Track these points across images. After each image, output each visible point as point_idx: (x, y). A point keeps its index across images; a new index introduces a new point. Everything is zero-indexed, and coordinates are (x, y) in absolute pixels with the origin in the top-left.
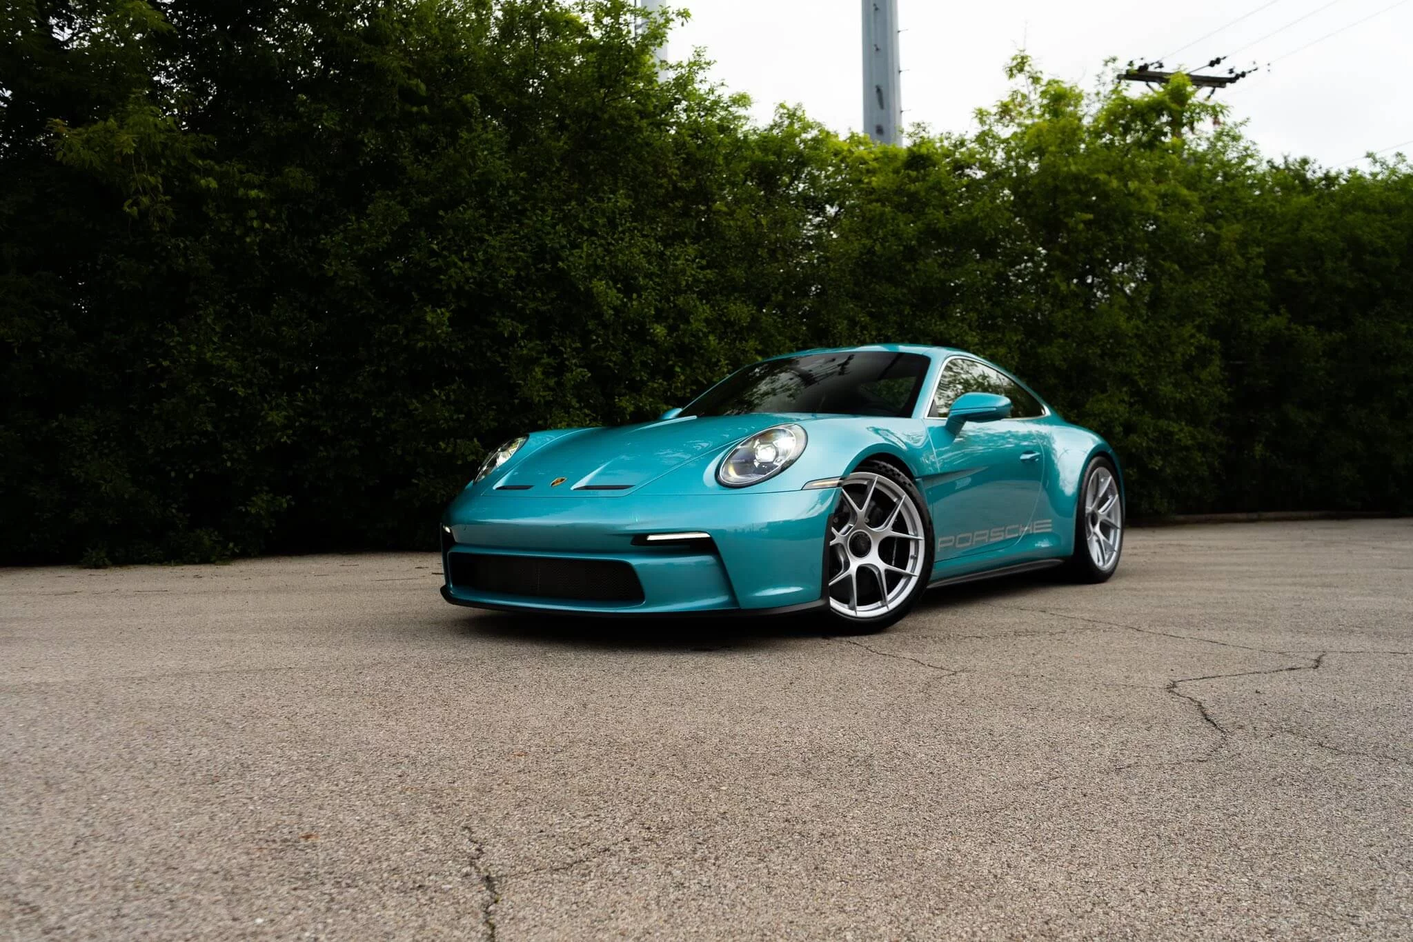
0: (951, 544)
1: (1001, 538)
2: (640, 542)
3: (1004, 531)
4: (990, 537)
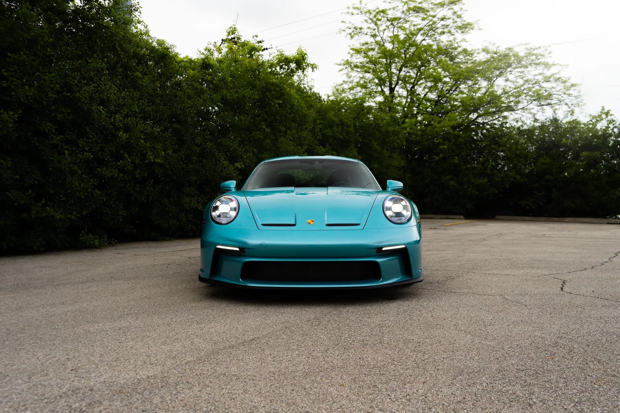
2: (379, 251)
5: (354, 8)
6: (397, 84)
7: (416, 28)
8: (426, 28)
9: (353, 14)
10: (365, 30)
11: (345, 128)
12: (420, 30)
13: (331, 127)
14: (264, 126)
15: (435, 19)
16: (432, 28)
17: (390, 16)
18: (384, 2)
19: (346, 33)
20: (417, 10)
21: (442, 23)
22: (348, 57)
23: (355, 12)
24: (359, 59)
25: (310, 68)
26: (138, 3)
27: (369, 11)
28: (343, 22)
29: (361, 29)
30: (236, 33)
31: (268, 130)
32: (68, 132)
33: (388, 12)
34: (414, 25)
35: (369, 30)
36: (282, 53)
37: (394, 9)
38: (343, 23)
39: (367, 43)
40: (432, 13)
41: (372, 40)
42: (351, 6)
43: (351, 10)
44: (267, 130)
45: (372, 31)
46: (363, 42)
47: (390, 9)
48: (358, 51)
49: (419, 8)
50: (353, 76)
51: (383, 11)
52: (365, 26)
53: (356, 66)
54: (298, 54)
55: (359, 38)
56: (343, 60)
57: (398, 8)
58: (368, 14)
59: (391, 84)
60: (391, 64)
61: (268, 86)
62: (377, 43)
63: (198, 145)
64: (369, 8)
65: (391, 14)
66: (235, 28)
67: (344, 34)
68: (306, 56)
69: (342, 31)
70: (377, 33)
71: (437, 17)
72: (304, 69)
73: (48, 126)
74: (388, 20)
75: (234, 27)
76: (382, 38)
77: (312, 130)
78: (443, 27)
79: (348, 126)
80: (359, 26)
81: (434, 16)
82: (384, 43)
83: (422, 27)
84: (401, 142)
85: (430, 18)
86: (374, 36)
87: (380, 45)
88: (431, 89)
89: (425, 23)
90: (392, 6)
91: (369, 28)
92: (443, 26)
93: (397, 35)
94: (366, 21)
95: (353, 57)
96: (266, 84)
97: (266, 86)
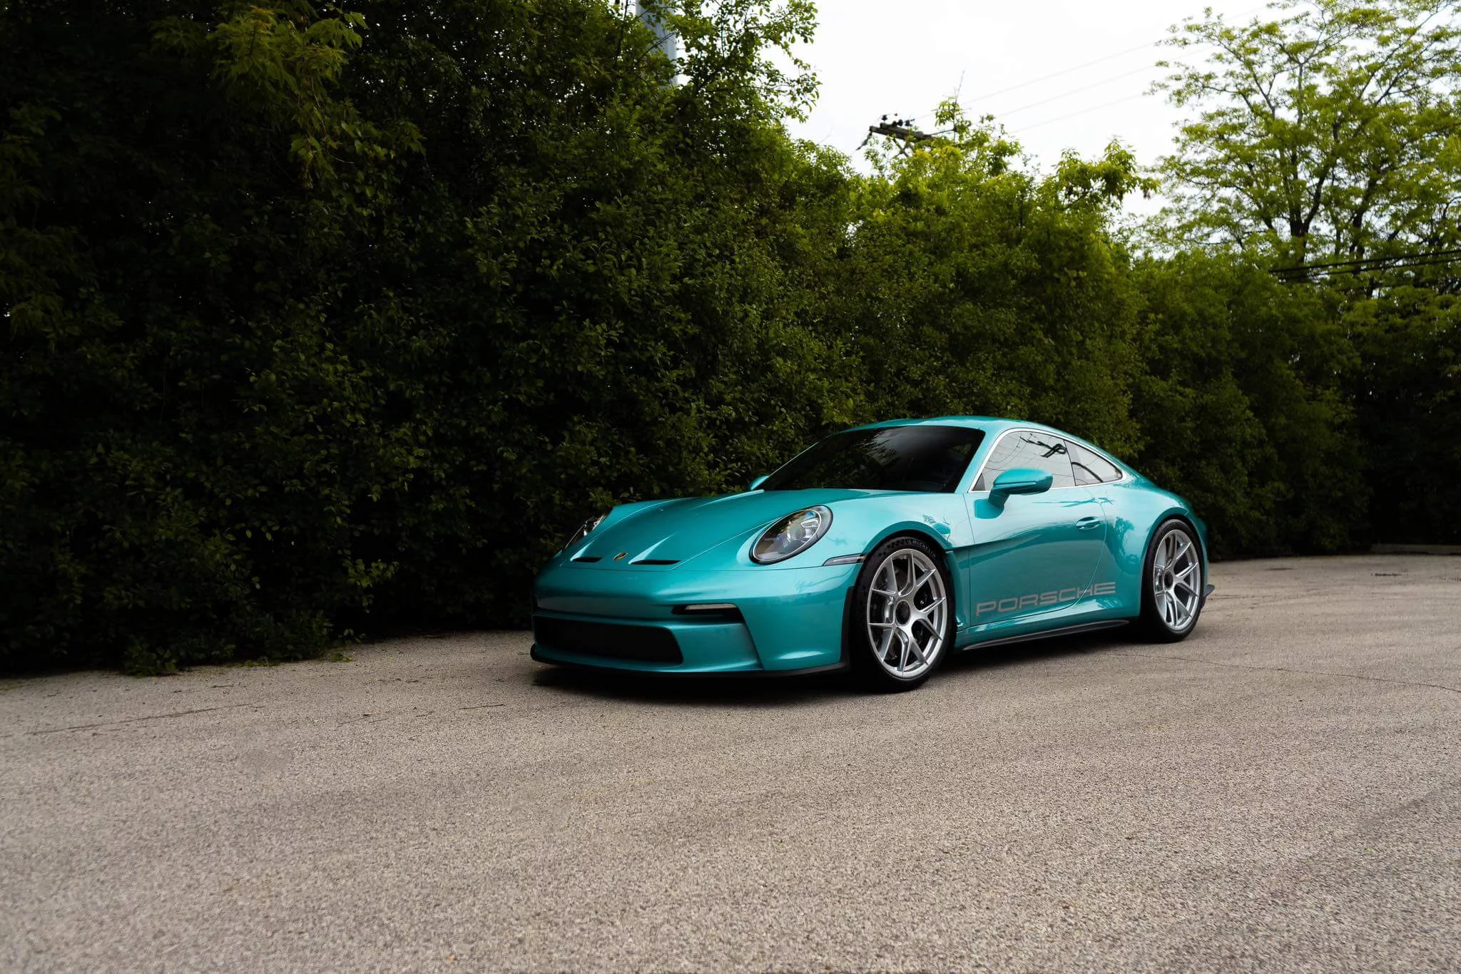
0: (993, 608)
1: (1055, 601)
2: (682, 611)
3: (1057, 595)
4: (1039, 600)
5: (1190, 28)
6: (1314, 212)
7: (1363, 64)
8: (1392, 63)
9: (1186, 44)
10: (1221, 81)
11: (1210, 329)
12: (1372, 69)
13: (1177, 328)
14: (1040, 334)
15: (1416, 39)
16: (1410, 62)
17: (1290, 41)
18: (1271, 5)
19: (1171, 92)
20: (1362, 19)
21: (1438, 46)
22: (1172, 150)
23: (1192, 37)
24: (1202, 154)
25: (1137, 188)
26: (814, 74)
27: (1228, 32)
28: (1161, 64)
29: (1209, 77)
30: (958, 117)
31: (1048, 341)
32: (684, 362)
33: (1286, 30)
34: (1359, 58)
35: (1230, 80)
36: (1074, 157)
37: (1297, 20)
38: (1162, 68)
39: (1221, 114)
40: (1403, 23)
41: (1240, 103)
42: (1181, 25)
43: (1181, 34)
44: (1046, 342)
45: (1239, 81)
46: (1212, 111)
47: (1286, 22)
48: (1197, 133)
49: (1366, 14)
50: (1188, 196)
51: (1271, 30)
52: (1219, 69)
53: (1196, 172)
54: (1110, 158)
55: (1201, 101)
56: (1161, 157)
57: (1310, 18)
58: (1225, 42)
59: (1296, 211)
60: (1294, 160)
61: (1052, 237)
62: (1255, 110)
63: (915, 384)
64: (1227, 25)
65: (1291, 35)
66: (954, 105)
67: (1163, 95)
68: (1130, 161)
69: (1158, 88)
70: (1254, 86)
71: (1424, 31)
72: (1122, 192)
73: (659, 351)
74: (1282, 49)
75: (951, 102)
76: (1266, 96)
77: (1138, 338)
78: (1437, 57)
79: (1215, 326)
80: (1204, 71)
81: (1413, 32)
82: (1273, 109)
83: (1381, 60)
84: (1349, 359)
85: (1403, 37)
86: (1244, 94)
87: (1264, 114)
88: (1409, 221)
89: (1386, 51)
90: (1290, 13)
91: (1232, 74)
92: (1437, 53)
93: (1312, 88)
94: (1219, 57)
95: (1188, 148)
96: (1049, 235)
97: (1049, 239)
